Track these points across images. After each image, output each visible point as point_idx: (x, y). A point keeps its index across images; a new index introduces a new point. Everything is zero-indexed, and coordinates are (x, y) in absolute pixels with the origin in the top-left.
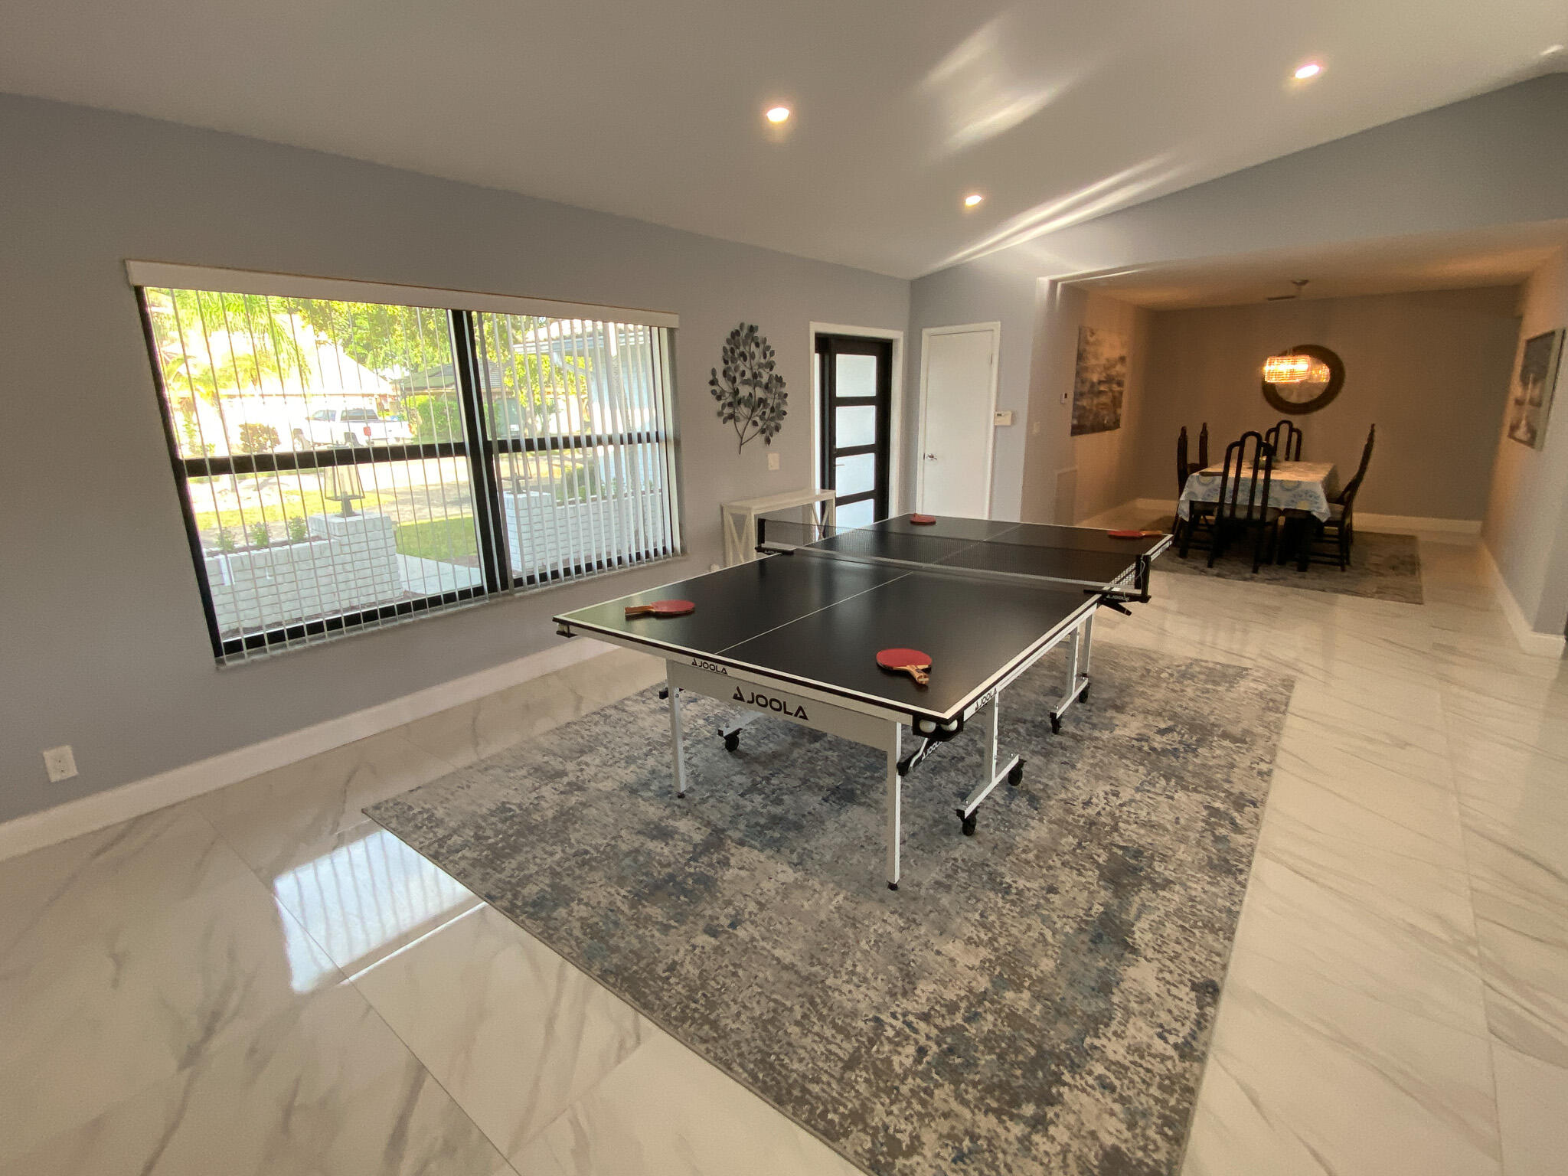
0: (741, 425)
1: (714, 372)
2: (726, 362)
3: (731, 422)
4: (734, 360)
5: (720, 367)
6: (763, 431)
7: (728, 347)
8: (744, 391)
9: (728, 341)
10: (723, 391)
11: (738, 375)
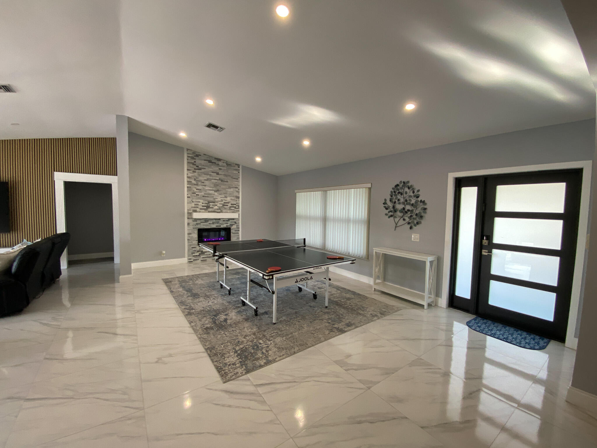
0: (397, 220)
1: (385, 200)
2: (391, 196)
3: (392, 218)
4: (396, 195)
5: (388, 198)
6: (409, 223)
7: (393, 191)
8: (399, 207)
9: (393, 189)
10: (389, 207)
11: (397, 201)
